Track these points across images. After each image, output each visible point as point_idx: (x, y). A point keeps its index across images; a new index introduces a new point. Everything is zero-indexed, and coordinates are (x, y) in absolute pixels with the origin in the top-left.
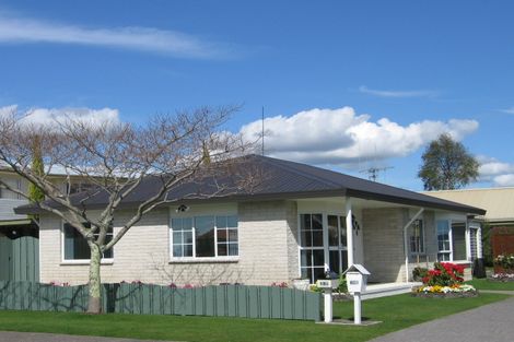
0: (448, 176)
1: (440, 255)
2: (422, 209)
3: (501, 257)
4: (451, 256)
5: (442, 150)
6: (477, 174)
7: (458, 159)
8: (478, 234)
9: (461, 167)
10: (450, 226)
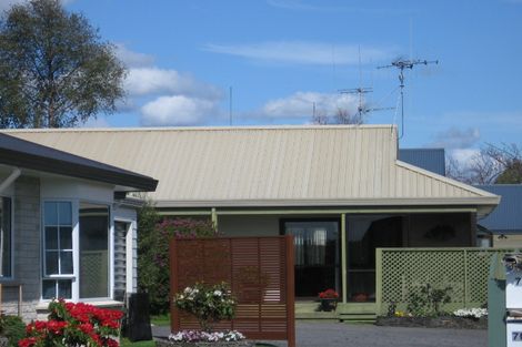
0: (49, 93)
1: (49, 284)
2: (17, 173)
3: (191, 292)
4: (75, 287)
5: (37, 30)
6: (117, 93)
7: (75, 55)
8: (131, 235)
9: (80, 74)
10: (76, 216)
